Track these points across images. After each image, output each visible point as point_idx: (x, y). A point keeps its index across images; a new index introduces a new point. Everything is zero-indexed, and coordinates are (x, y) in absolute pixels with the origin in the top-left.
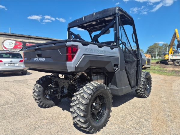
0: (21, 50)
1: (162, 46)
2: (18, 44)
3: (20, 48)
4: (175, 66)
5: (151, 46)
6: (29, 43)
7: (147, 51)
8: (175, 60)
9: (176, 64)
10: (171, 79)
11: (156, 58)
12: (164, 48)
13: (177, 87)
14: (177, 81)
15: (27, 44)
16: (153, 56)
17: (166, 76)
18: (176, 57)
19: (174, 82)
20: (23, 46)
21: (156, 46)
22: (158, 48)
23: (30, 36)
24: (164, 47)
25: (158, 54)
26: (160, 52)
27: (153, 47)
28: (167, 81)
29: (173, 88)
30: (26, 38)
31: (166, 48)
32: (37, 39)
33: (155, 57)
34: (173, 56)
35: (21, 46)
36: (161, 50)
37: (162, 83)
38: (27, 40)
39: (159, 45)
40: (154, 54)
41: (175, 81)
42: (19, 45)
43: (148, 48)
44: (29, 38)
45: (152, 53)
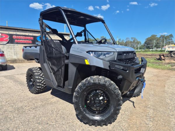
0: (7, 43)
1: (160, 37)
2: (4, 36)
3: (6, 40)
4: (171, 58)
5: (149, 38)
6: (17, 35)
7: (145, 42)
8: (171, 52)
9: (173, 55)
10: (165, 74)
11: (153, 50)
12: (161, 40)
13: (171, 87)
14: (172, 77)
15: (14, 36)
16: (150, 47)
17: (160, 71)
18: (173, 48)
19: (167, 79)
20: (9, 38)
21: (153, 37)
22: (155, 39)
23: (17, 28)
24: (161, 38)
25: (156, 46)
26: (158, 43)
27: (151, 39)
28: (160, 78)
29: (166, 89)
30: (12, 30)
31: (164, 40)
32: (26, 32)
33: (152, 48)
34: (170, 48)
35: (8, 38)
36: (158, 42)
37: (153, 81)
38: (14, 32)
39: (157, 37)
40: (151, 45)
41: (170, 77)
42: (5, 38)
43: (146, 39)
44: (16, 31)
45: (150, 44)
